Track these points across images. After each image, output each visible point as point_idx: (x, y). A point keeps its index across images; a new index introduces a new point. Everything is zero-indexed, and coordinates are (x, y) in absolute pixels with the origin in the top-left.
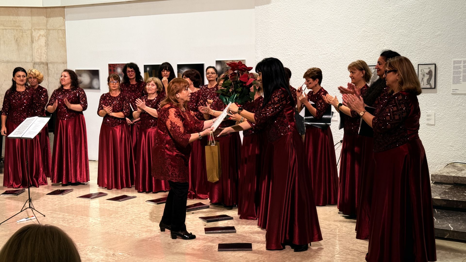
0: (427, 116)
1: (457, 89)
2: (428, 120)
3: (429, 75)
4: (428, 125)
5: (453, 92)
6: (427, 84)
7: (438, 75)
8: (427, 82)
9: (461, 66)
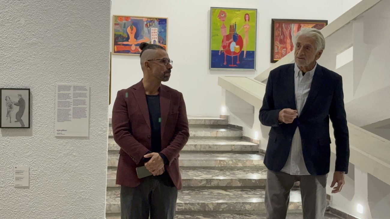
0: (16, 173)
1: (64, 129)
2: (17, 179)
3: (18, 107)
4: (18, 187)
5: (58, 134)
6: (16, 120)
7: (34, 108)
8: (16, 118)
9: (69, 95)
